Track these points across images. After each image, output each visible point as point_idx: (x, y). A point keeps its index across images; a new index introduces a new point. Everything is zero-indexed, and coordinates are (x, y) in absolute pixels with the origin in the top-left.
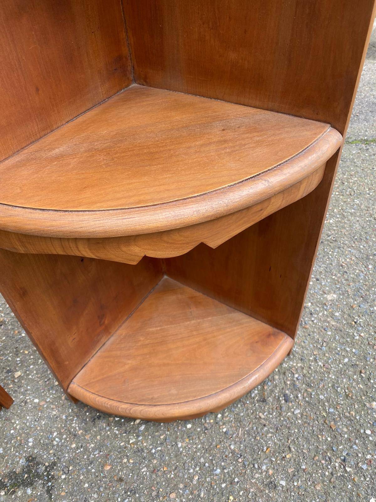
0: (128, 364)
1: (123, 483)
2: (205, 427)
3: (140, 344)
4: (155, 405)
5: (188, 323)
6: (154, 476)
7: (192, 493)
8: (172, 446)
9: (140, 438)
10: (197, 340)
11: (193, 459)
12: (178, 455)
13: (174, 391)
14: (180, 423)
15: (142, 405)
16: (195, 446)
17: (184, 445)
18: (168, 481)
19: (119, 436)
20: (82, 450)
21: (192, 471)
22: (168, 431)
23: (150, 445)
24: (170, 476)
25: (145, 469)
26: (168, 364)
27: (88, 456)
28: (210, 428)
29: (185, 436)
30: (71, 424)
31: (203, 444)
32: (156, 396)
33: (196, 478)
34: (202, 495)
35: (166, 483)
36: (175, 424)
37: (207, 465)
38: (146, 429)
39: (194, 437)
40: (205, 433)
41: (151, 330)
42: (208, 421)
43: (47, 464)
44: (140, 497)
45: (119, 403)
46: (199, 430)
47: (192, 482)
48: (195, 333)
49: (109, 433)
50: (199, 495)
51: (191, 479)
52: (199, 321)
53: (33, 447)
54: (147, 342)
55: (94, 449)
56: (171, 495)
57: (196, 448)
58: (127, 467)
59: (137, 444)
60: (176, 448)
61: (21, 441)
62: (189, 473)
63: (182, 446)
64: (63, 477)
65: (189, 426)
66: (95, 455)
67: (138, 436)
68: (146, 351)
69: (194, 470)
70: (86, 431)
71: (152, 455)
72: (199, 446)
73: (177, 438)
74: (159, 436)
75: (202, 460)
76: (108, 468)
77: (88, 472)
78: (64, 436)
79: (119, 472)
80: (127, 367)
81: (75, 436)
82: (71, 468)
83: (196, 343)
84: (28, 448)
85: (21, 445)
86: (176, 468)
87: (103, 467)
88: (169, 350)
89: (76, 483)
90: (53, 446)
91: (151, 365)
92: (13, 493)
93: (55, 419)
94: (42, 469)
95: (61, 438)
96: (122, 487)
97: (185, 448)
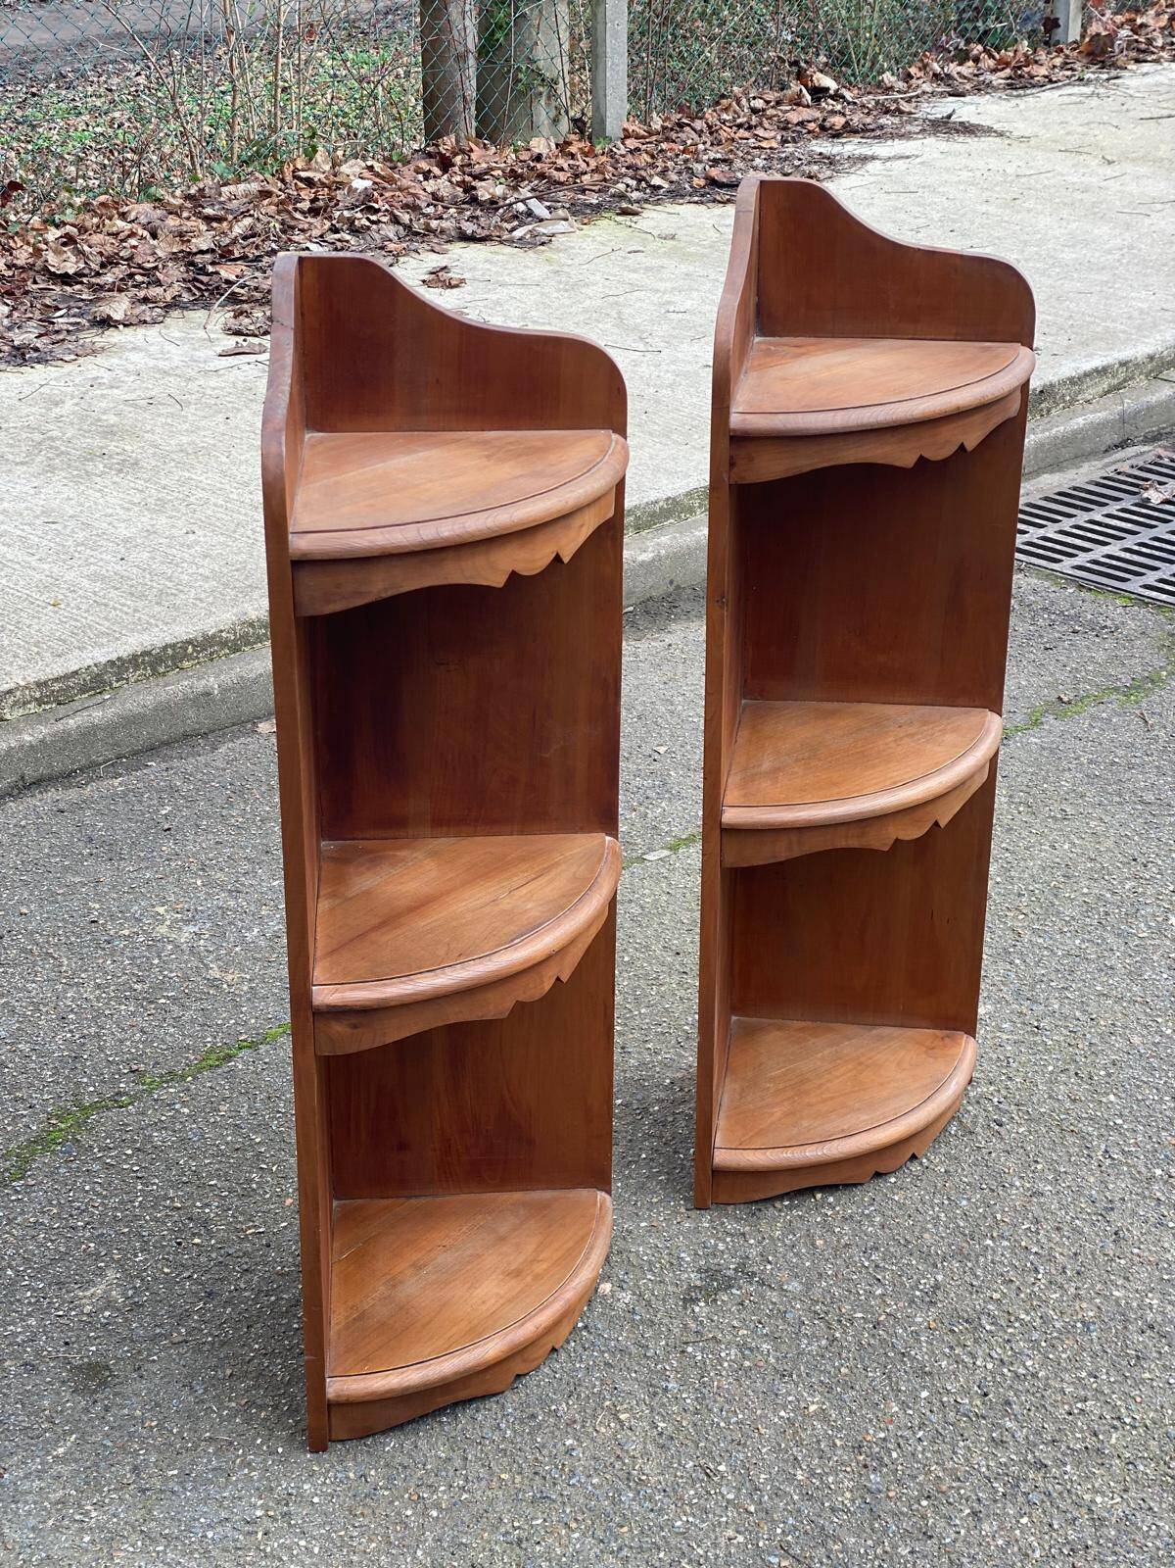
1: (854, 1247)
3: (772, 1091)
5: (820, 1054)
6: (887, 1231)
7: (947, 1228)
8: (887, 1202)
10: (850, 1067)
11: (924, 1203)
12: (901, 1206)
16: (917, 1194)
17: (902, 1197)
18: (911, 1228)
19: (807, 1215)
20: (767, 1241)
21: (931, 1212)
22: (868, 1193)
23: (857, 1210)
24: (908, 1224)
25: (870, 1229)
26: (832, 1098)
27: (783, 1243)
29: (895, 1190)
30: (725, 1228)
32: (845, 1127)
33: (943, 1215)
34: (962, 1224)
35: (908, 1231)
38: (838, 1200)
41: (773, 1074)
43: (732, 1267)
44: (887, 1250)
47: (940, 1220)
48: (839, 1062)
49: (789, 1217)
50: (958, 1226)
51: (938, 1218)
53: (695, 1261)
54: (781, 1087)
55: (785, 1235)
56: (924, 1237)
57: (919, 1194)
58: (846, 1234)
59: (839, 1214)
60: (894, 1202)
61: (669, 1261)
62: (930, 1215)
63: (900, 1198)
64: (769, 1267)
66: (791, 1240)
68: (787, 1095)
69: (933, 1211)
70: (755, 1226)
71: (868, 1216)
72: (922, 1192)
76: (819, 1242)
77: (797, 1255)
78: (728, 1239)
79: (838, 1241)
80: (778, 1115)
81: (743, 1234)
82: (770, 1258)
83: (850, 1071)
84: (688, 1263)
85: (676, 1263)
86: (910, 1216)
87: (813, 1244)
88: (820, 1086)
89: (792, 1267)
90: (722, 1252)
91: (810, 1105)
92: (715, 1300)
93: (696, 1230)
94: (731, 1273)
95: (724, 1241)
96: (854, 1250)
97: (905, 1198)
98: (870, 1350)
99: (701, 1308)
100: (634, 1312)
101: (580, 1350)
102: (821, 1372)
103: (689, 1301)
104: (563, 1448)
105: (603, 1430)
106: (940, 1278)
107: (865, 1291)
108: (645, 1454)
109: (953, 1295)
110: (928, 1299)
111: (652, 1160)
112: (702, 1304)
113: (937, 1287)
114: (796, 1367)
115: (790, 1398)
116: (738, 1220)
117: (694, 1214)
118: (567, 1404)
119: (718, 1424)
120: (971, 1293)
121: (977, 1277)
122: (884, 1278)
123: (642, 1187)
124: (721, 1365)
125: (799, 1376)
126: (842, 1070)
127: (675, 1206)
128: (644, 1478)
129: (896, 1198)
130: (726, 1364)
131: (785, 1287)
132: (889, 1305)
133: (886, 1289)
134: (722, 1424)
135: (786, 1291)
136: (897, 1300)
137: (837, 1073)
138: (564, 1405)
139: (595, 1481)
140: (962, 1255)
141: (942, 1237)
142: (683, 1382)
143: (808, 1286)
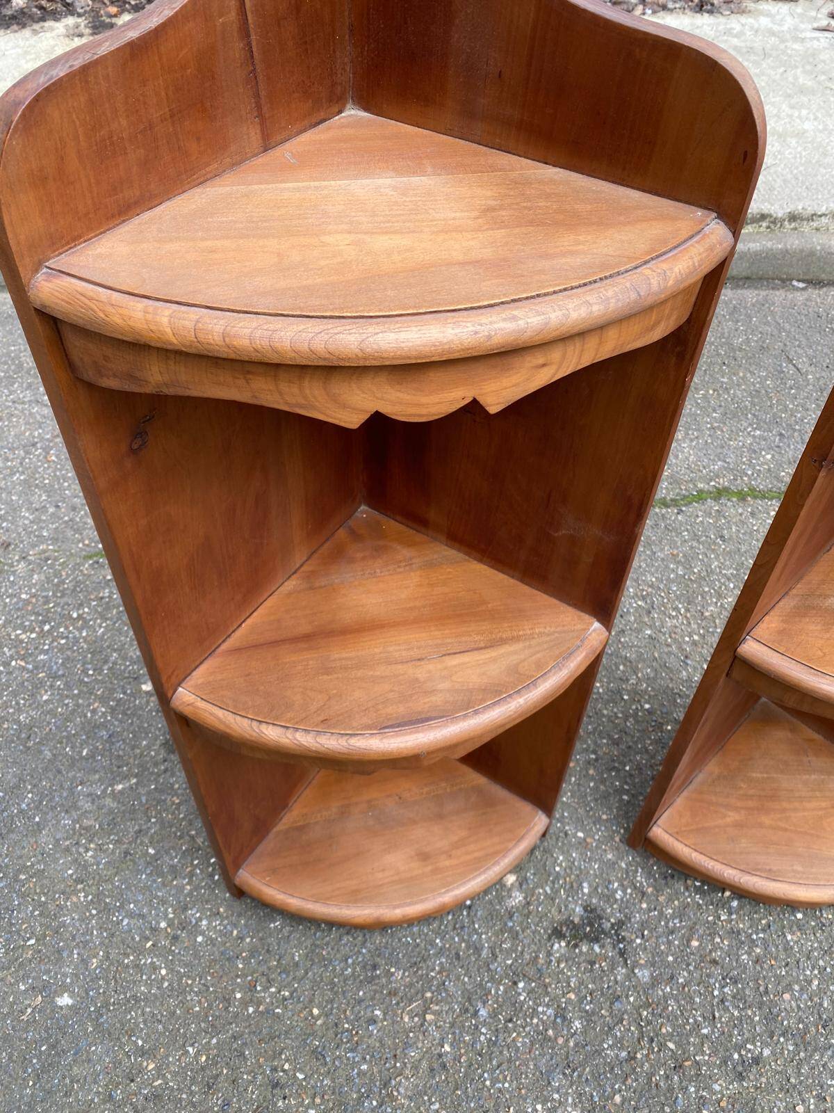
0: (729, 816)
1: (719, 967)
2: (821, 922)
3: (741, 792)
4: (774, 880)
5: (808, 777)
6: (758, 968)
7: (811, 999)
8: (779, 936)
9: (734, 917)
10: (824, 804)
11: (809, 958)
12: (787, 948)
13: (800, 868)
14: (786, 909)
15: (756, 875)
16: (810, 944)
17: (795, 939)
18: (779, 979)
19: (704, 907)
20: (656, 913)
21: (808, 973)
22: (770, 915)
23: (748, 929)
24: (781, 972)
25: (745, 957)
26: (786, 830)
27: (667, 923)
28: (829, 926)
29: (795, 928)
30: (635, 877)
31: (820, 942)
32: (775, 868)
33: (816, 982)
34: (825, 1005)
35: (775, 980)
36: (779, 909)
37: (828, 970)
38: (740, 907)
39: (808, 932)
40: (821, 929)
41: (754, 775)
42: (825, 915)
43: (613, 920)
44: (743, 988)
45: (724, 866)
46: (813, 923)
47: (810, 986)
48: (818, 794)
49: (689, 900)
50: (821, 1005)
51: (810, 982)
52: (822, 777)
53: (590, 895)
54: (751, 792)
55: (673, 917)
56: (784, 995)
57: (811, 946)
58: (721, 948)
59: (730, 923)
60: (784, 941)
61: (572, 883)
62: (805, 975)
63: (792, 939)
64: (638, 941)
65: (799, 916)
66: (675, 924)
67: (730, 914)
68: (750, 804)
69: (811, 972)
70: (657, 891)
71: (753, 941)
72: (816, 945)
73: (784, 927)
74: (760, 920)
75: (821, 963)
76: (695, 943)
77: (669, 943)
78: (629, 891)
79: (711, 951)
80: (728, 820)
81: (643, 894)
82: (646, 933)
83: (821, 809)
84: (583, 894)
85: (573, 889)
86: (787, 965)
87: (689, 941)
88: (784, 810)
89: (656, 952)
90: (616, 900)
91: (761, 825)
92: (576, 946)
93: (612, 865)
94: (607, 926)
95: (624, 892)
96: (717, 971)
97: (796, 942)
98: (654, 1092)
99: (559, 947)
100: (511, 917)
101: (450, 928)
102: (599, 1085)
103: (558, 934)
104: (369, 1014)
105: (406, 1019)
106: (766, 1052)
107: (696, 1021)
108: (416, 1068)
109: (764, 1080)
110: (740, 1069)
111: (631, 775)
112: (563, 944)
113: (757, 1060)
114: (583, 1065)
115: (556, 1096)
116: (649, 875)
117: (623, 847)
118: (404, 973)
119: (485, 1080)
120: (781, 1090)
121: (799, 1074)
122: (720, 1018)
123: (606, 796)
124: (531, 1019)
125: (580, 1076)
126: (814, 804)
127: (614, 832)
128: (395, 1093)
129: (789, 937)
130: (535, 1021)
131: (636, 971)
132: (703, 1053)
133: (713, 1032)
134: (488, 1083)
135: (635, 974)
136: (714, 1052)
137: (808, 805)
138: (401, 973)
139: (364, 1067)
140: (802, 1040)
141: (799, 1007)
142: (494, 1015)
143: (655, 982)
